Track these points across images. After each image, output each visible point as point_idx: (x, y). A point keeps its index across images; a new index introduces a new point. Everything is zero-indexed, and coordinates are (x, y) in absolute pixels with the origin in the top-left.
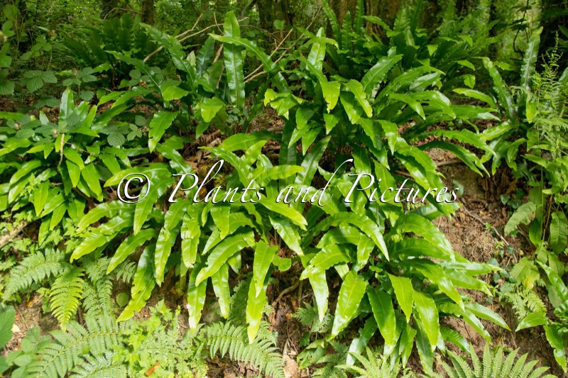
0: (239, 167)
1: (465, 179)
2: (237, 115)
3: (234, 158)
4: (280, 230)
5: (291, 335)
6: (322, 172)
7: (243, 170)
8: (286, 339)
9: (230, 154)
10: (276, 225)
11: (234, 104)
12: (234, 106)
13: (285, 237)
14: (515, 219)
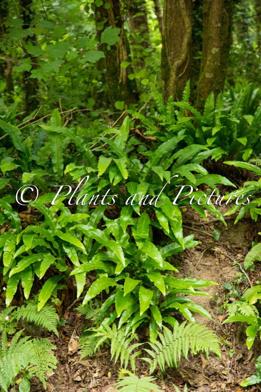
0: (47, 214)
1: (236, 232)
2: (58, 181)
3: (44, 208)
4: (69, 253)
5: (77, 327)
6: (105, 219)
7: (49, 216)
8: (74, 329)
9: (41, 206)
10: (67, 250)
11: (56, 173)
12: (56, 175)
13: (71, 257)
14: (250, 256)
